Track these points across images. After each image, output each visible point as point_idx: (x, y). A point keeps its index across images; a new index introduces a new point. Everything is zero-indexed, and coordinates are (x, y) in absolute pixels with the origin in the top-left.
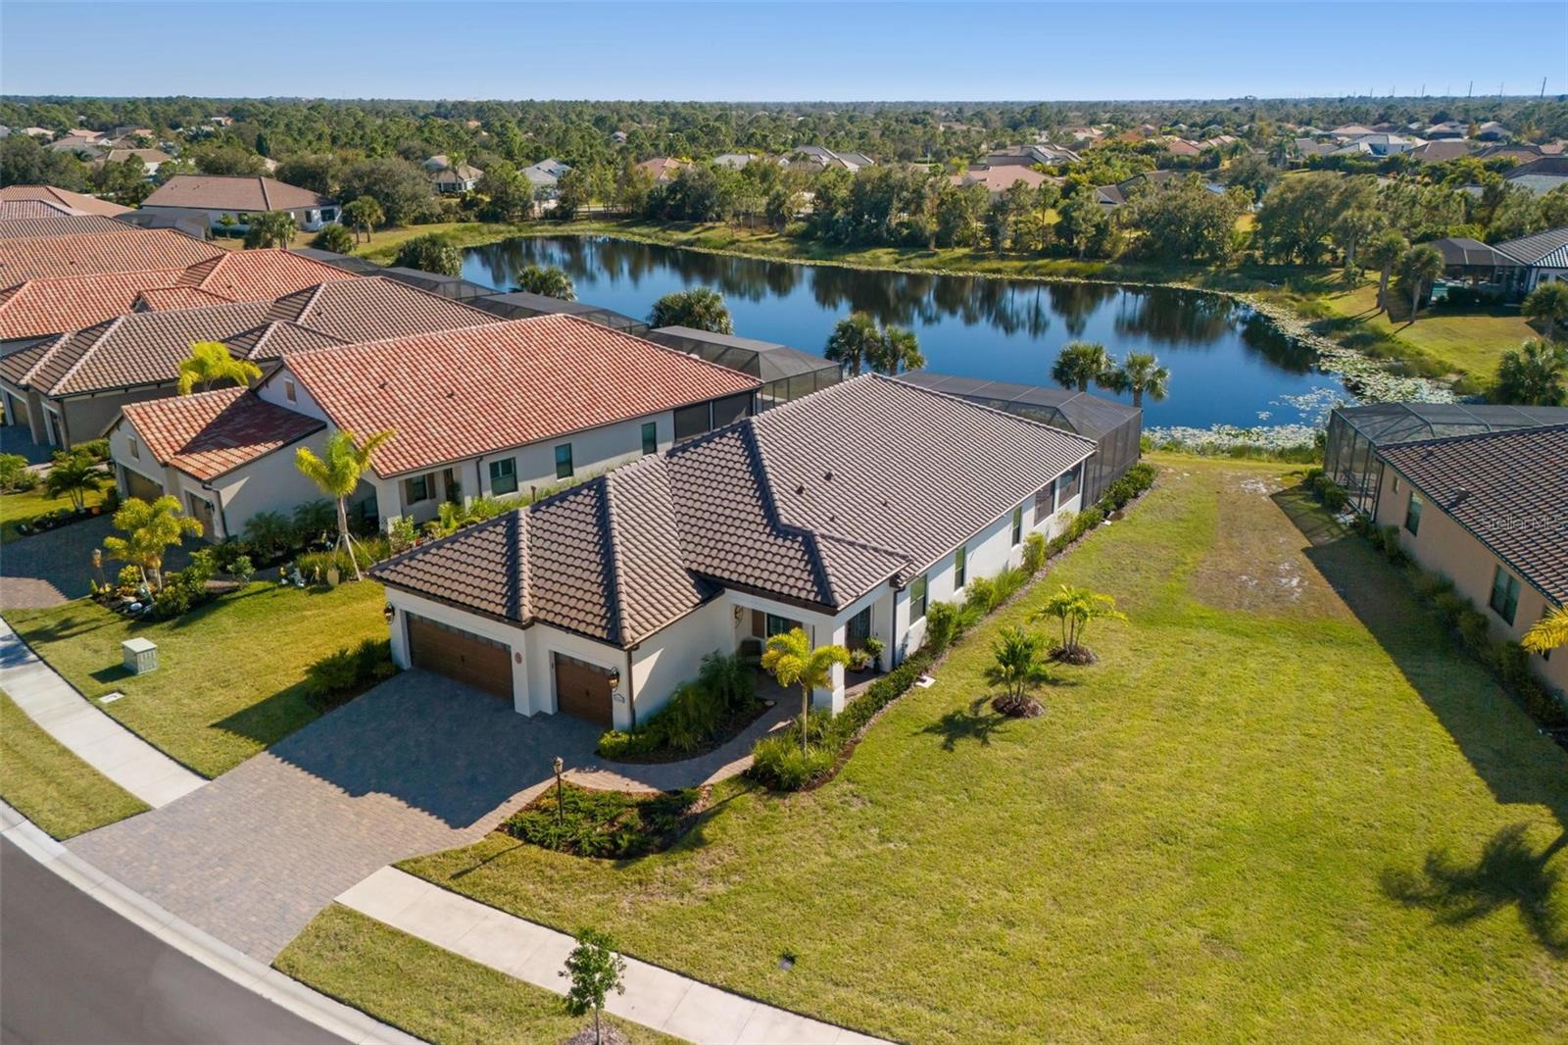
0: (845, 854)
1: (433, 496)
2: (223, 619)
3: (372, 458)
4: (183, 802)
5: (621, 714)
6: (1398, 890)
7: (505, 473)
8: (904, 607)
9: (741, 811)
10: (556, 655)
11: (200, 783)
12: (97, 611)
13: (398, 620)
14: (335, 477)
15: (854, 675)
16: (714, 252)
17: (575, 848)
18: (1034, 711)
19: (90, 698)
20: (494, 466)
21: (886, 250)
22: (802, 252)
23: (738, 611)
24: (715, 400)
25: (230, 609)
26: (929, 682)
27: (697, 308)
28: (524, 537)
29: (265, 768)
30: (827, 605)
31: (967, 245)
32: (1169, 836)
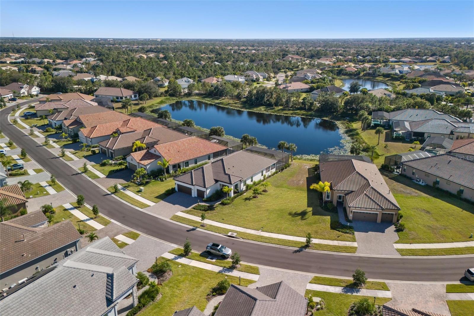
0: (230, 211)
1: (176, 167)
2: (150, 185)
3: (169, 163)
4: (154, 205)
5: (205, 197)
6: (290, 214)
7: (187, 163)
8: (242, 184)
9: (219, 207)
10: (197, 189)
11: (155, 204)
12: (132, 184)
13: (177, 185)
14: (164, 165)
15: (235, 193)
16: (224, 106)
17: (200, 210)
18: (257, 197)
19: (137, 194)
20: (185, 163)
21: (263, 107)
22: (244, 107)
23: (220, 184)
24: (220, 151)
25: (151, 183)
26: (245, 194)
27: (218, 131)
28: (193, 174)
29: (162, 202)
30: (231, 184)
31: (282, 106)
32: (268, 210)
